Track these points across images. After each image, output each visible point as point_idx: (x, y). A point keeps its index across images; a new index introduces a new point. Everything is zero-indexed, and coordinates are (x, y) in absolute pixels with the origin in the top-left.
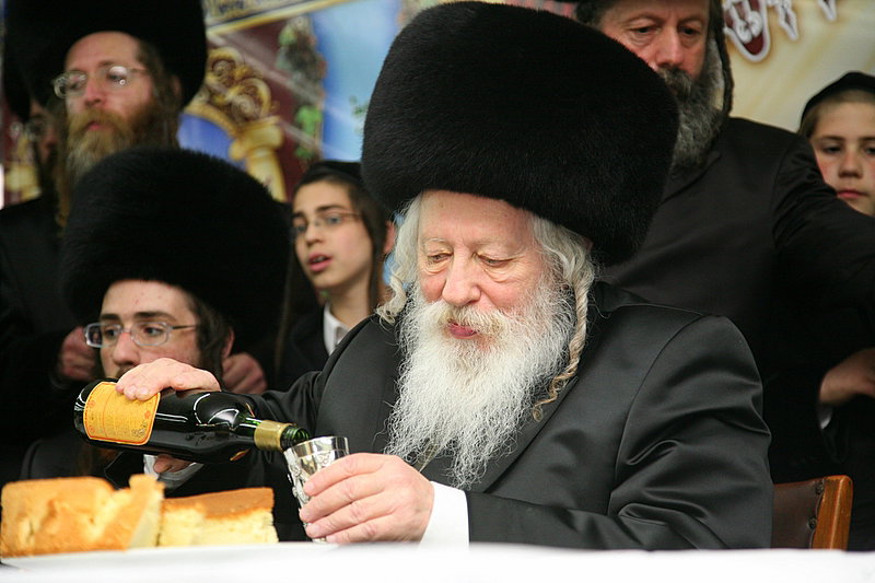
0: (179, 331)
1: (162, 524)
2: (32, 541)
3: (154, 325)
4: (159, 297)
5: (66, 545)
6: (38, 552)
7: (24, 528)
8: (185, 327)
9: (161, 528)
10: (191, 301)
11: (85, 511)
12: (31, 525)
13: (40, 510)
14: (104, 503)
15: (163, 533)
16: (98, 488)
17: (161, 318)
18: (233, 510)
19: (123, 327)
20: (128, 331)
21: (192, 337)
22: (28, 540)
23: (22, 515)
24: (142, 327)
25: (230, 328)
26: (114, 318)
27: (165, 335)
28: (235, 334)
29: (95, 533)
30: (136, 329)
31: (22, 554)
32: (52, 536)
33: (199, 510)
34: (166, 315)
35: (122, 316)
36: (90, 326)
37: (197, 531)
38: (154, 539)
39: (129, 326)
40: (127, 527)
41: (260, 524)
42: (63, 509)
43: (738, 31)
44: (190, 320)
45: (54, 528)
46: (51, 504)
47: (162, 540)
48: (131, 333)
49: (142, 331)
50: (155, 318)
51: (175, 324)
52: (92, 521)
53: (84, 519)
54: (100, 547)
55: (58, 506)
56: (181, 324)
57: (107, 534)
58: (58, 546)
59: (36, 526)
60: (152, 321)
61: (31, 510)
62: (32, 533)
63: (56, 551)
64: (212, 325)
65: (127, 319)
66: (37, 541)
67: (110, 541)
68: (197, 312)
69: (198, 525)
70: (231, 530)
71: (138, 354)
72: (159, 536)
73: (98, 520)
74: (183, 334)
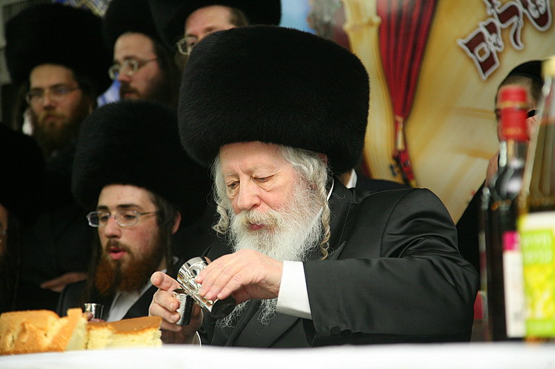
0: (145, 216)
1: (88, 337)
2: (13, 346)
3: (130, 213)
4: (133, 195)
5: (31, 348)
6: (16, 353)
7: (9, 339)
8: (149, 213)
9: (89, 339)
10: (152, 196)
11: (42, 329)
12: (13, 337)
13: (18, 328)
14: (53, 324)
15: (89, 342)
16: (49, 317)
17: (133, 208)
18: (136, 329)
19: (110, 214)
20: (113, 217)
21: (153, 219)
22: (11, 345)
23: (8, 331)
24: (122, 214)
25: (179, 213)
26: (105, 208)
27: (136, 219)
28: (182, 217)
29: (46, 342)
30: (118, 215)
31: (8, 353)
32: (24, 343)
33: (110, 329)
34: (137, 206)
35: (110, 207)
36: (91, 213)
37: (109, 341)
38: (84, 345)
39: (114, 213)
40: (65, 338)
41: (152, 337)
42: (30, 328)
43: (531, 10)
44: (152, 208)
45: (25, 339)
46: (23, 325)
47: (89, 346)
48: (115, 218)
49: (122, 217)
50: (130, 208)
51: (142, 212)
52: (46, 335)
53: (41, 334)
54: (49, 350)
55: (27, 326)
56: (146, 211)
57: (54, 342)
58: (27, 349)
59: (16, 337)
60: (129, 210)
61: (13, 328)
62: (13, 341)
63: (25, 352)
64: (166, 212)
65: (113, 209)
66: (16, 346)
67: (55, 346)
68: (156, 203)
69: (109, 338)
70: (133, 341)
71: (120, 230)
72: (87, 344)
73: (49, 334)
74: (148, 217)
